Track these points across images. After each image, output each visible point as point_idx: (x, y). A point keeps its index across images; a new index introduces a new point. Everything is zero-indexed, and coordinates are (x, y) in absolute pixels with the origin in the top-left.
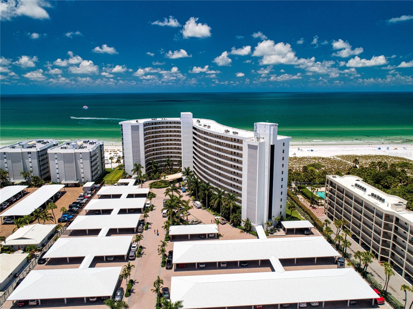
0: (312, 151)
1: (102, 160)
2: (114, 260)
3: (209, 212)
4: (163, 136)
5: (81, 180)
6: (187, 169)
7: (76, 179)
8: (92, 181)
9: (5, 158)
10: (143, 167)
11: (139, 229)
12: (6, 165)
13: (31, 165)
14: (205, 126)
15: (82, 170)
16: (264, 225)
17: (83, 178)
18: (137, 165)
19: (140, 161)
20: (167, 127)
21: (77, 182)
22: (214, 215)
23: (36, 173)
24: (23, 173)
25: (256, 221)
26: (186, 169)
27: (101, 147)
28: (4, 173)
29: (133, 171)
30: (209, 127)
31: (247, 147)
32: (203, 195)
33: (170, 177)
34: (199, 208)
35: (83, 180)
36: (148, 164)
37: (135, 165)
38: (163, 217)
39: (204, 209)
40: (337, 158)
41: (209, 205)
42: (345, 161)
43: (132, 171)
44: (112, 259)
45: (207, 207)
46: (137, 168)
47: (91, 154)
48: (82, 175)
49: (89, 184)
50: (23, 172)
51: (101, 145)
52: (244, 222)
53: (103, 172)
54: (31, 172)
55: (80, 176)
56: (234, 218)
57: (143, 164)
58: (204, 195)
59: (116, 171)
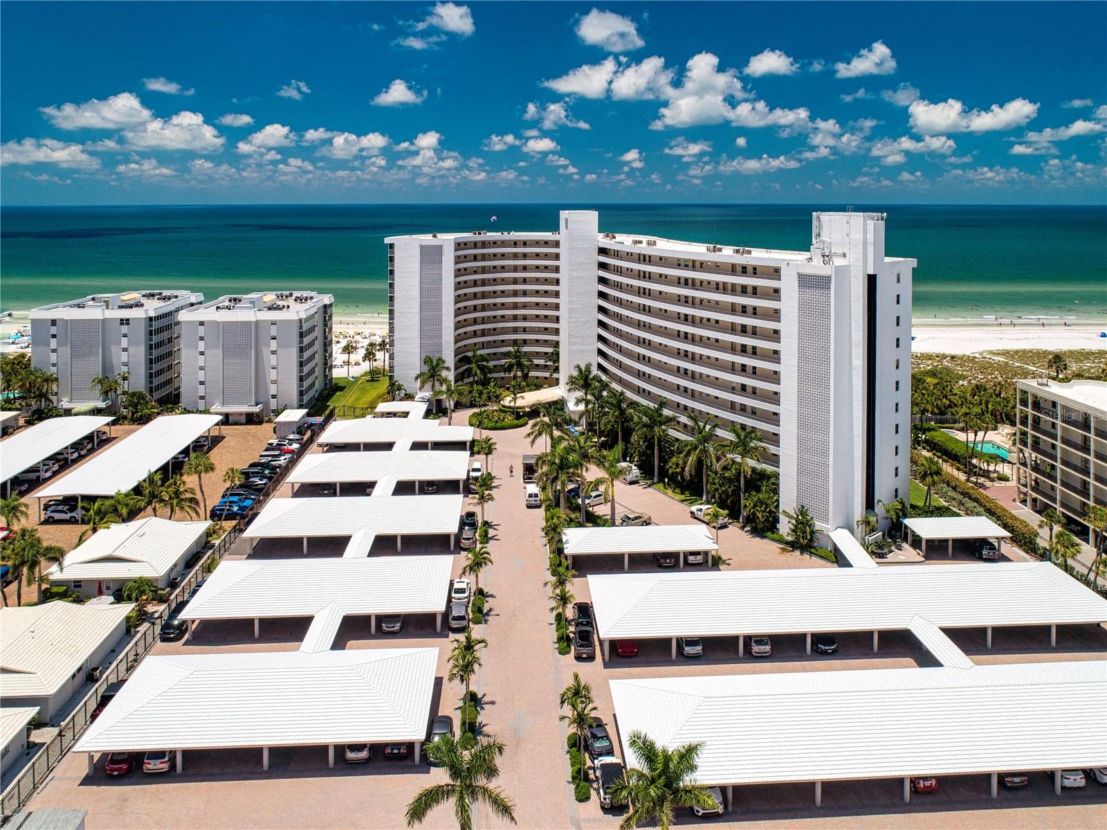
1: (326, 351)
2: (401, 629)
3: (666, 494)
4: (503, 281)
5: (266, 404)
6: (583, 369)
7: (253, 400)
8: (301, 407)
9: (54, 336)
11: (464, 539)
12: (53, 358)
13: (124, 357)
14: (637, 242)
15: (273, 375)
16: (856, 526)
17: (274, 397)
18: (431, 361)
19: (439, 349)
20: (515, 256)
21: (256, 409)
22: (682, 501)
23: (138, 382)
24: (100, 382)
25: (831, 515)
26: (580, 370)
27: (325, 312)
28: (47, 380)
29: (419, 380)
32: (644, 442)
33: (529, 399)
34: (632, 483)
35: (273, 404)
36: (462, 360)
37: (427, 361)
38: (529, 507)
39: (650, 486)
40: (994, 358)
41: (663, 474)
42: (1017, 364)
43: (417, 378)
44: (397, 626)
45: (656, 480)
46: (432, 370)
47: (301, 327)
48: (273, 389)
49: (294, 415)
50: (101, 377)
51: (325, 306)
52: (792, 517)
53: (326, 384)
54: (125, 379)
55: (267, 390)
56: (755, 506)
57: (449, 359)
58: (646, 444)
59: (362, 383)
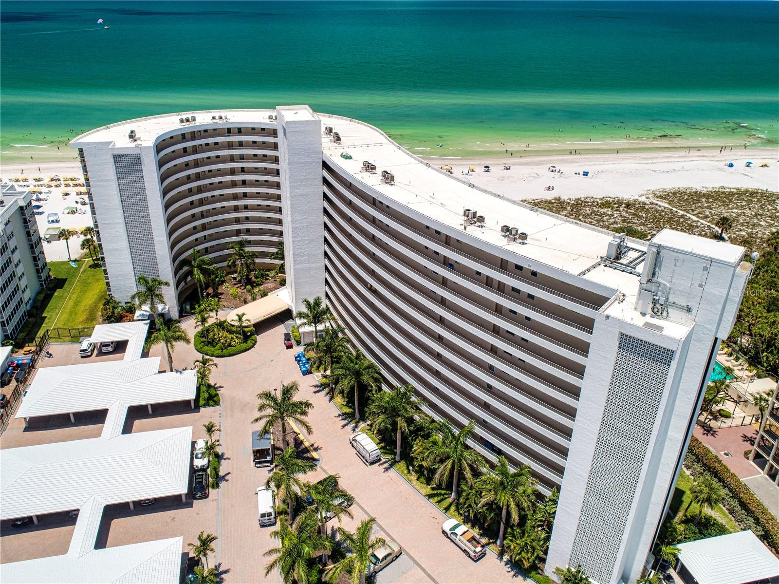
0: (586, 174)
1: (33, 253)
3: (410, 481)
4: (220, 173)
8: (5, 341)
10: (167, 284)
14: (369, 167)
18: (147, 282)
19: (154, 264)
20: (230, 145)
22: (430, 496)
27: (24, 215)
29: (138, 297)
30: (388, 178)
31: (617, 343)
34: (372, 463)
37: (142, 280)
38: (263, 525)
39: (391, 466)
40: (660, 203)
42: (681, 212)
43: (134, 296)
45: (397, 458)
46: (149, 289)
51: (22, 208)
57: (166, 270)
59: (84, 271)
